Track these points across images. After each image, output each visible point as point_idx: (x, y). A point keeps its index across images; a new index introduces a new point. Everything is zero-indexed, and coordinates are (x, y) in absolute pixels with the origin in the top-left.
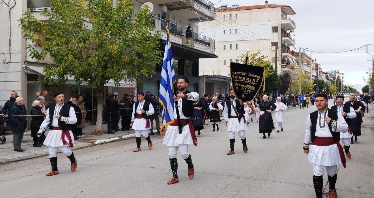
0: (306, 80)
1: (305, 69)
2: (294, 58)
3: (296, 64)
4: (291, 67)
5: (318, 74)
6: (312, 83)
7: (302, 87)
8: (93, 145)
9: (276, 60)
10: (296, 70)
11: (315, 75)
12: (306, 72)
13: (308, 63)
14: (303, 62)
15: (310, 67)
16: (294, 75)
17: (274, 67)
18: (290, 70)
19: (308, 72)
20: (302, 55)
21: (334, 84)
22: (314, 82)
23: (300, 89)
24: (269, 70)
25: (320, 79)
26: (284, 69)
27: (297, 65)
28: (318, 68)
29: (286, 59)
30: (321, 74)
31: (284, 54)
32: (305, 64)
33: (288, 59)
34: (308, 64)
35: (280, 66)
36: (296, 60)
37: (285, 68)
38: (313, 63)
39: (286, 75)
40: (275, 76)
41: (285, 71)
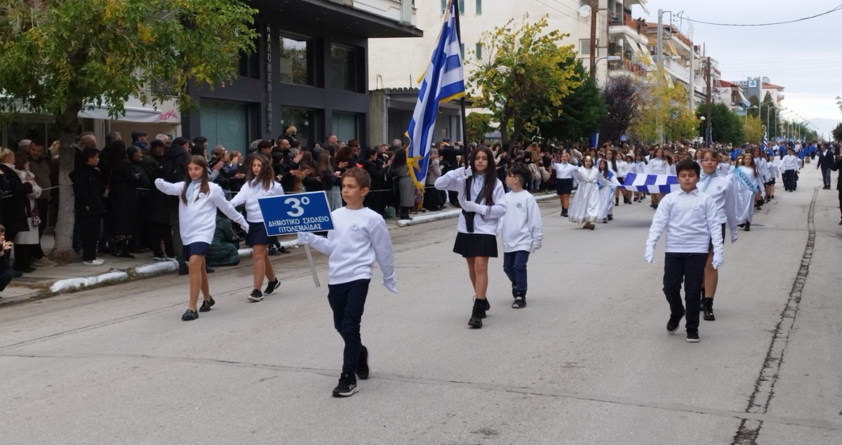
0: (677, 104)
1: (674, 74)
2: (644, 39)
3: (650, 58)
4: (635, 68)
5: (712, 89)
6: (694, 112)
7: (667, 125)
8: (46, 294)
9: (592, 46)
10: (648, 74)
11: (701, 91)
12: (677, 81)
13: (682, 56)
14: (668, 53)
15: (688, 69)
16: (644, 88)
17: (586, 64)
18: (632, 76)
19: (682, 81)
20: (666, 32)
21: (755, 117)
22: (699, 110)
23: (660, 131)
24: (572, 73)
25: (717, 102)
26: (614, 74)
27: (652, 62)
28: (712, 72)
29: (621, 43)
30: (719, 89)
31: (616, 29)
32: (674, 57)
33: (627, 45)
34: (685, 58)
35: (605, 61)
36: (648, 47)
37: (619, 68)
38: (698, 56)
39: (622, 91)
40: (590, 92)
41: (620, 79)
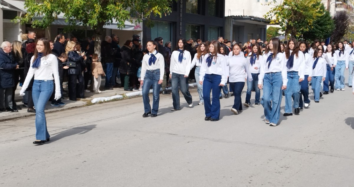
8: (90, 104)
18: (347, 10)
26: (338, 9)
41: (341, 12)
